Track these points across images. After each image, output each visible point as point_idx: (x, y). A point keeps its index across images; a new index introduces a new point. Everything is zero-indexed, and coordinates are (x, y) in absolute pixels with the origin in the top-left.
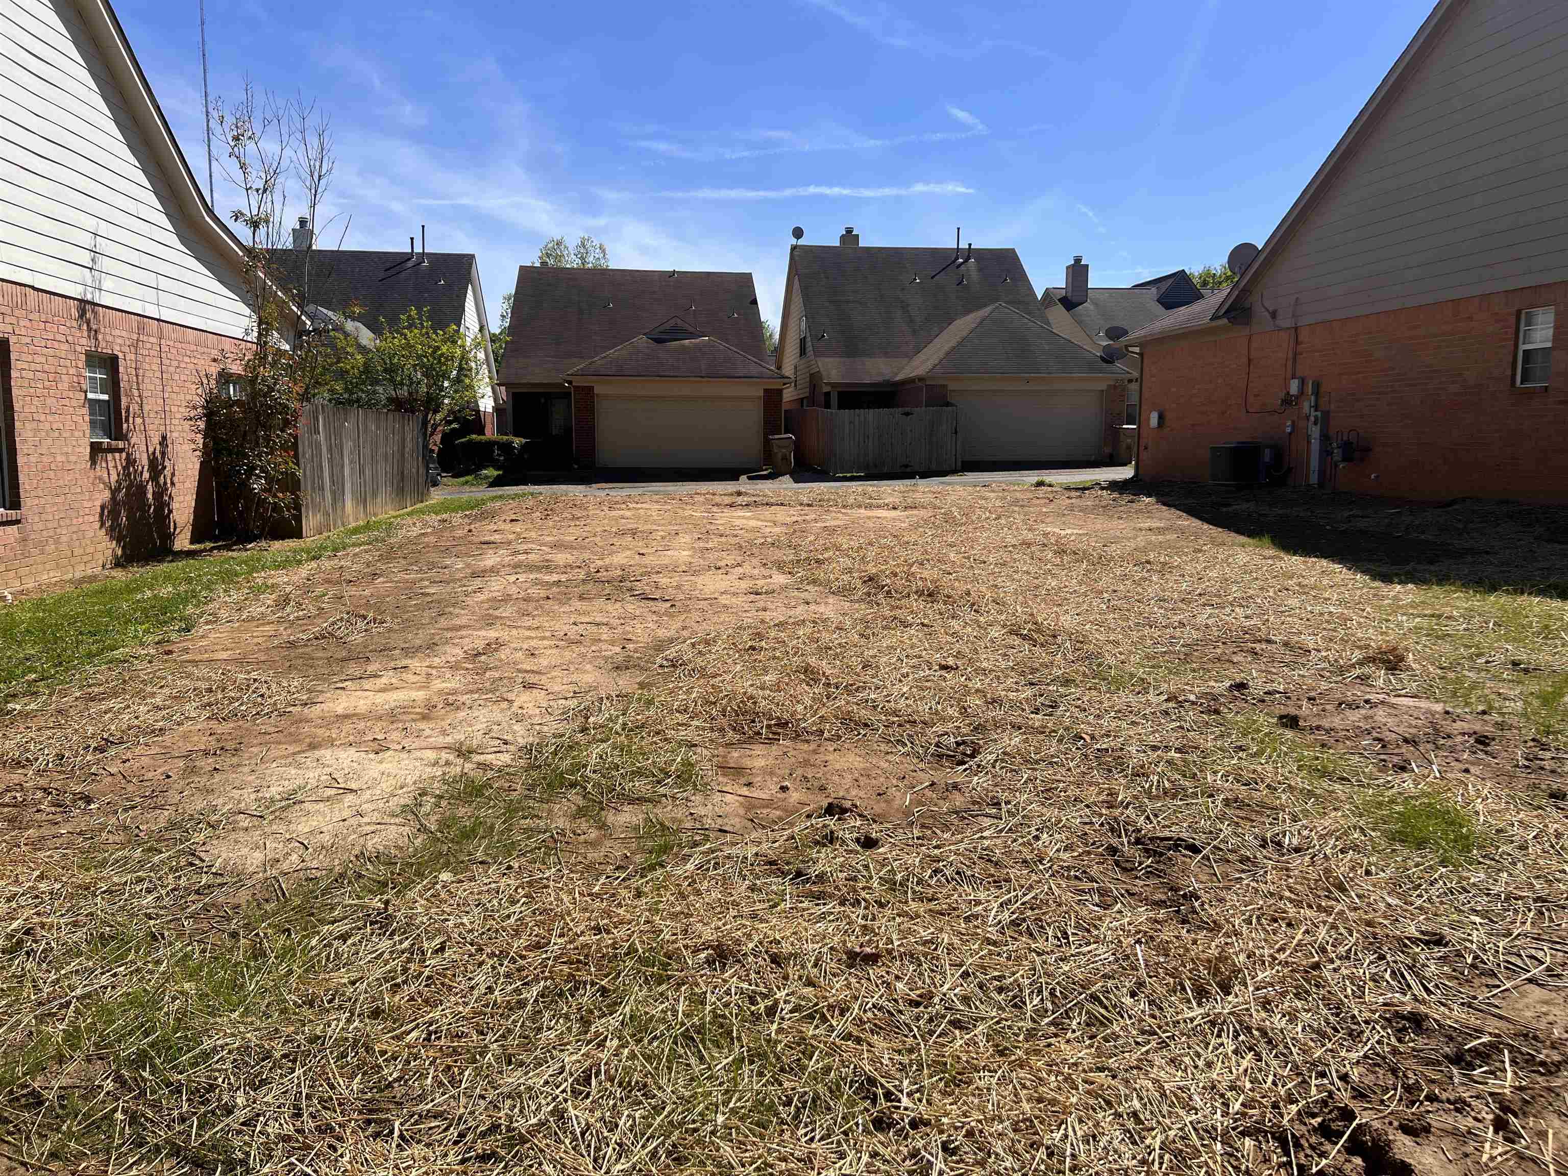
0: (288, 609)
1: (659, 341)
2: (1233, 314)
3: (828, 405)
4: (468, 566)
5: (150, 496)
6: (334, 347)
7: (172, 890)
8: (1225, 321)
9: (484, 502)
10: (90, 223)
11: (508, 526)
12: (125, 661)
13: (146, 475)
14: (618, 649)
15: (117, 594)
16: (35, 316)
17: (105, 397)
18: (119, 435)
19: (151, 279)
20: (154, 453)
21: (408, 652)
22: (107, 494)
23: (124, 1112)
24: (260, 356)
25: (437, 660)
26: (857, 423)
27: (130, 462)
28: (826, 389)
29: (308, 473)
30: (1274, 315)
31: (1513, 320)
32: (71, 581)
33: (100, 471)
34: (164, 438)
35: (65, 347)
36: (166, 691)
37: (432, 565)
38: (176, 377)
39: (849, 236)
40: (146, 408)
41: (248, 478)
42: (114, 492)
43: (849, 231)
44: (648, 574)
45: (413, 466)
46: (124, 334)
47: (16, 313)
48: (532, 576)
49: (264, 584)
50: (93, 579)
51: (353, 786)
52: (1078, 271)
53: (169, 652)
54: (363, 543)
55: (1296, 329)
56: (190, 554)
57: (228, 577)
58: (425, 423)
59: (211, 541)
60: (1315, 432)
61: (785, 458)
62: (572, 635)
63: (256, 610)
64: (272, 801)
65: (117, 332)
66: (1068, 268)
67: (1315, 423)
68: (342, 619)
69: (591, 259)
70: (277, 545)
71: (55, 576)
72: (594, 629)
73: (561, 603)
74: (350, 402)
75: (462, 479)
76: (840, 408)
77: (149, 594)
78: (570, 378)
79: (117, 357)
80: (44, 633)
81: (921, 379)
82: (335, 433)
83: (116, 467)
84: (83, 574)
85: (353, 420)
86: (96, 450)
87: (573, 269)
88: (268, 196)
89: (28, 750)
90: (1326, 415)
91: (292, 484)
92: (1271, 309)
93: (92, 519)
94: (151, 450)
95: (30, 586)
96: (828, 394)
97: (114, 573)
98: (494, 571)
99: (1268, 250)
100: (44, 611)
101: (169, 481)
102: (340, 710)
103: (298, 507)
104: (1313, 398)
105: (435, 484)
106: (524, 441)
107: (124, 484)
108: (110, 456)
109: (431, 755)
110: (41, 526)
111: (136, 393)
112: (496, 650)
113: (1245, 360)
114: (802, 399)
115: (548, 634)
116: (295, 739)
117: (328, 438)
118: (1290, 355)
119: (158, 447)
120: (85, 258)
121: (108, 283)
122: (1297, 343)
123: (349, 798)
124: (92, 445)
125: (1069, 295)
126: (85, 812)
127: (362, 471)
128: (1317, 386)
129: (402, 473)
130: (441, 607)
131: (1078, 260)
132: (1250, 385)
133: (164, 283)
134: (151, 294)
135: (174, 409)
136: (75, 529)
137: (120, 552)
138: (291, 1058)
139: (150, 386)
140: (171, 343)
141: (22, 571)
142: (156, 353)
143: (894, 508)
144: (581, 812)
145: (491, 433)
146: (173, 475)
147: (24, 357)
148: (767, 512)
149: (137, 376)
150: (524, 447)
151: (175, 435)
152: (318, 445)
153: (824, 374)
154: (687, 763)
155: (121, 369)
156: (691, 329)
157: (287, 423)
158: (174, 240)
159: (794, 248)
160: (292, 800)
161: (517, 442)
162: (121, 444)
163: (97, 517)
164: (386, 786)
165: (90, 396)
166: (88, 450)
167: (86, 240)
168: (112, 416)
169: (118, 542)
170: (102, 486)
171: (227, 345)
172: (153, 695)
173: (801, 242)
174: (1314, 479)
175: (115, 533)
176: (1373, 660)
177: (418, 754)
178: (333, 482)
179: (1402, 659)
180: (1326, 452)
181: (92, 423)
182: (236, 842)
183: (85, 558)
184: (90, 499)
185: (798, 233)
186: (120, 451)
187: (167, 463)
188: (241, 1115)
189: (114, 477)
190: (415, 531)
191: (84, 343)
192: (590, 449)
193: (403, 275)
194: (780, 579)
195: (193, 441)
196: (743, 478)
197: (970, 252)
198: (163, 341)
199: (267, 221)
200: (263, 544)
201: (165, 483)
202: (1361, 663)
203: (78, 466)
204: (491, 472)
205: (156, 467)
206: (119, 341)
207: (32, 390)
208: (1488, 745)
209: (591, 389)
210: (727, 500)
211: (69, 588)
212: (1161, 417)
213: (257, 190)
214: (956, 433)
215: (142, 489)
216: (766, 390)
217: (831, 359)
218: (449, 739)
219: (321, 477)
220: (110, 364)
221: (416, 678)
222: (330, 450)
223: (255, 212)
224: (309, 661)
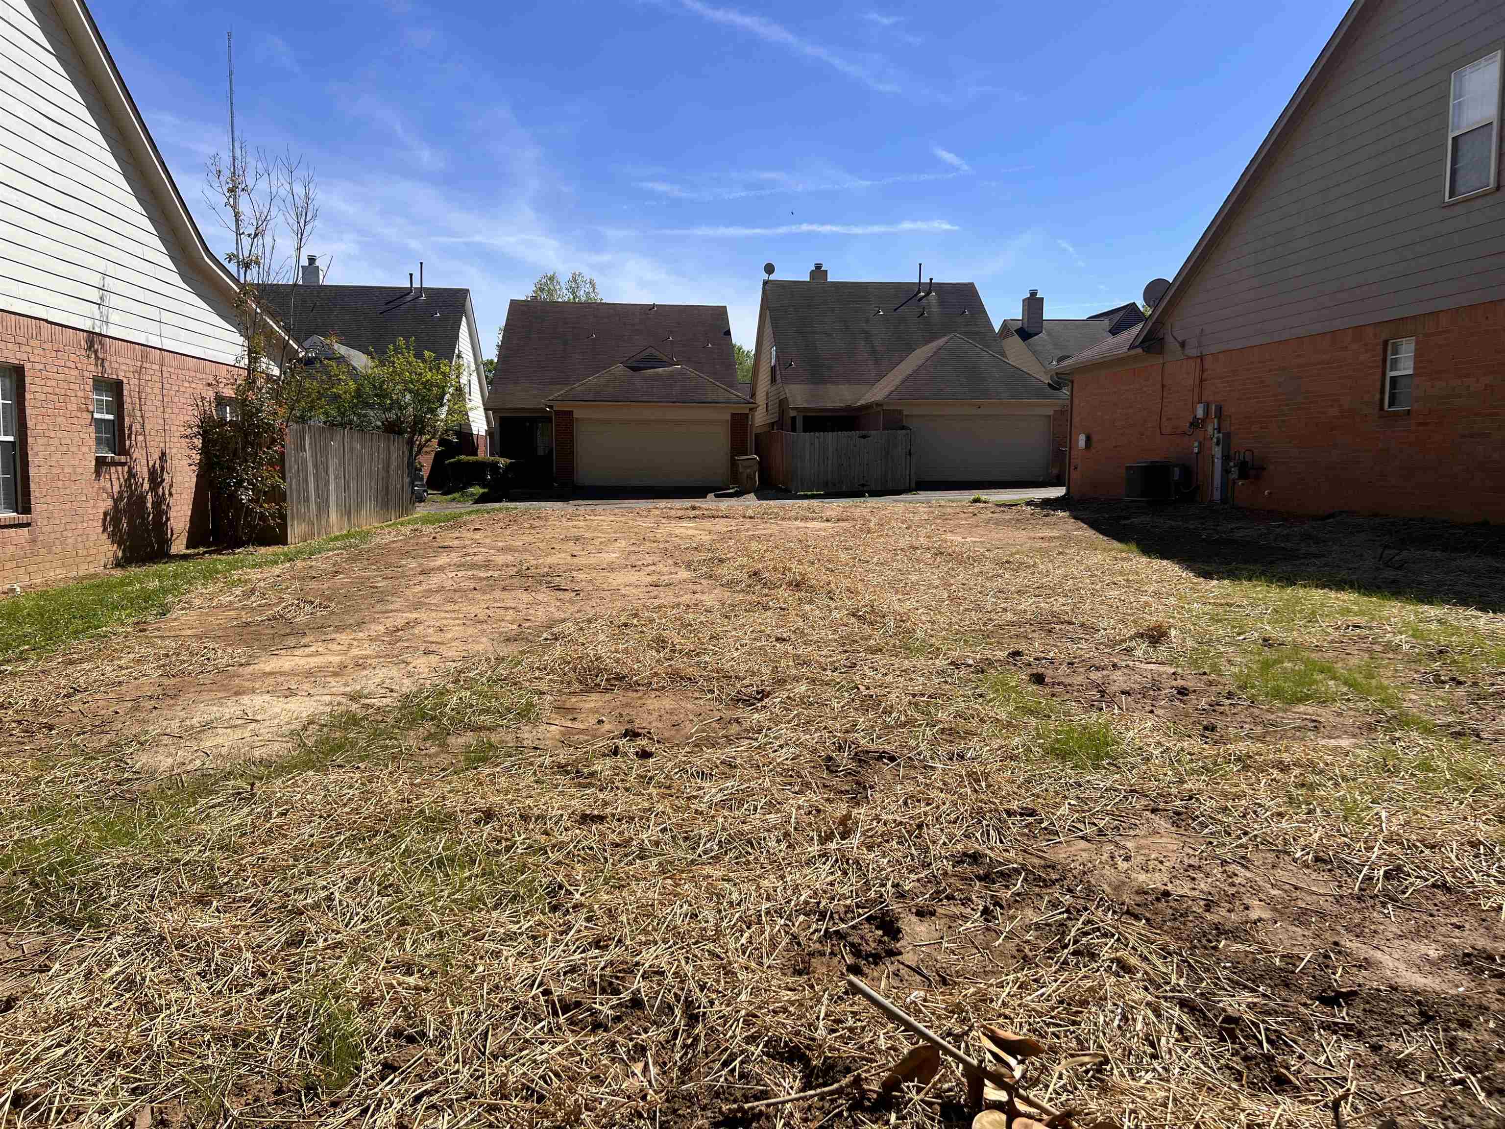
0: (253, 599)
1: (634, 369)
2: (1147, 344)
3: (794, 429)
4: (420, 565)
5: (149, 505)
6: (328, 373)
7: (100, 782)
8: (1140, 350)
9: (461, 515)
10: (101, 265)
11: (470, 535)
12: (105, 636)
13: (146, 486)
14: (515, 627)
15: (111, 587)
16: (48, 346)
17: (111, 417)
18: (124, 451)
19: (154, 313)
20: (154, 466)
21: (339, 629)
22: (110, 503)
23: (32, 899)
24: (250, 382)
25: (361, 634)
26: (817, 445)
27: (131, 474)
28: (793, 414)
29: (294, 486)
30: (1183, 345)
31: (1379, 348)
32: (75, 578)
33: (104, 482)
34: (163, 454)
35: (76, 372)
36: (131, 656)
37: (388, 566)
38: (176, 399)
39: (818, 272)
40: (148, 427)
41: (236, 491)
42: (116, 502)
43: (818, 267)
44: (570, 571)
45: (399, 481)
46: (129, 362)
47: (32, 343)
48: (470, 573)
49: (239, 580)
50: (95, 575)
51: (259, 718)
52: (1034, 303)
53: (145, 630)
54: (338, 548)
55: (1202, 358)
56: (185, 557)
57: (209, 575)
58: (411, 442)
59: (204, 546)
60: (1217, 451)
61: (751, 478)
62: (481, 617)
63: (225, 599)
64: (192, 727)
65: (121, 360)
66: (1024, 301)
67: (1218, 444)
68: (292, 605)
69: (582, 293)
70: (263, 550)
71: (60, 573)
72: (502, 612)
73: (484, 593)
74: (342, 425)
75: (450, 497)
76: (805, 431)
77: (138, 586)
78: (551, 403)
79: (122, 382)
80: (42, 616)
81: (879, 404)
82: (321, 454)
83: (119, 479)
84: (87, 572)
85: (338, 437)
86: (101, 463)
87: (564, 302)
88: (259, 241)
89: (10, 696)
90: (1227, 436)
91: (278, 496)
92: (1180, 339)
93: (95, 524)
94: (151, 464)
95: (38, 581)
96: (794, 419)
97: (113, 572)
98: (441, 569)
99: (1178, 284)
100: (45, 600)
101: (167, 492)
102: (268, 669)
103: (283, 517)
104: (1216, 421)
105: (421, 500)
106: (508, 461)
107: (126, 495)
108: (113, 469)
109: (327, 699)
110: (48, 529)
111: (138, 413)
112: (412, 627)
113: (1159, 386)
114: (773, 424)
115: (461, 616)
116: (225, 688)
117: (314, 456)
118: (1197, 382)
119: (158, 462)
120: (95, 295)
121: (114, 317)
122: (1203, 370)
123: (253, 726)
124: (97, 459)
125: (1025, 326)
126: (46, 736)
127: (347, 487)
128: (1219, 409)
129: (387, 488)
130: (381, 597)
131: (1033, 294)
132: (1165, 409)
133: (166, 317)
134: (154, 327)
135: (174, 428)
136: (81, 532)
137: (120, 554)
138: (156, 871)
139: (152, 407)
140: (172, 370)
141: (31, 569)
142: (157, 379)
143: (828, 521)
144: (430, 736)
145: (483, 454)
146: (171, 486)
147: (37, 381)
148: (708, 524)
149: (140, 399)
150: (508, 467)
151: (174, 451)
152: (305, 460)
153: (790, 399)
154: (530, 705)
155: (125, 393)
156: (665, 359)
157: (273, 441)
158: (176, 279)
159: (766, 283)
160: (208, 726)
161: (502, 462)
162: (123, 459)
163: (100, 523)
164: (285, 718)
165: (97, 416)
166: (93, 463)
167: (96, 280)
168: (117, 433)
169: (119, 546)
170: (105, 495)
171: (223, 371)
172: (120, 658)
173: (772, 277)
174: (1217, 495)
175: (116, 537)
176: (1142, 636)
177: (318, 698)
178: (318, 496)
179: (1164, 634)
180: (1226, 471)
181: (99, 441)
182: (156, 752)
183: (89, 559)
184: (94, 507)
185: (770, 269)
186: (123, 464)
187: (166, 476)
188: (112, 900)
189: (116, 488)
190: (388, 538)
191: (92, 369)
192: (568, 468)
193: (402, 308)
194: (684, 574)
195: (190, 457)
196: (711, 496)
197: (931, 286)
198: (164, 368)
199: (257, 263)
200: (251, 549)
201: (164, 494)
202: (1132, 638)
203: (84, 478)
204: (477, 490)
205: (156, 479)
206: (123, 367)
207: (44, 410)
208: (1187, 695)
209: (570, 413)
210: (680, 513)
211: (72, 583)
212: (1088, 439)
213: (249, 235)
214: (910, 454)
215: (142, 499)
216: (733, 415)
217: (798, 386)
218: (348, 689)
219: (307, 490)
220: (116, 388)
221: (340, 647)
222: (316, 466)
223: (246, 254)
224: (257, 637)
